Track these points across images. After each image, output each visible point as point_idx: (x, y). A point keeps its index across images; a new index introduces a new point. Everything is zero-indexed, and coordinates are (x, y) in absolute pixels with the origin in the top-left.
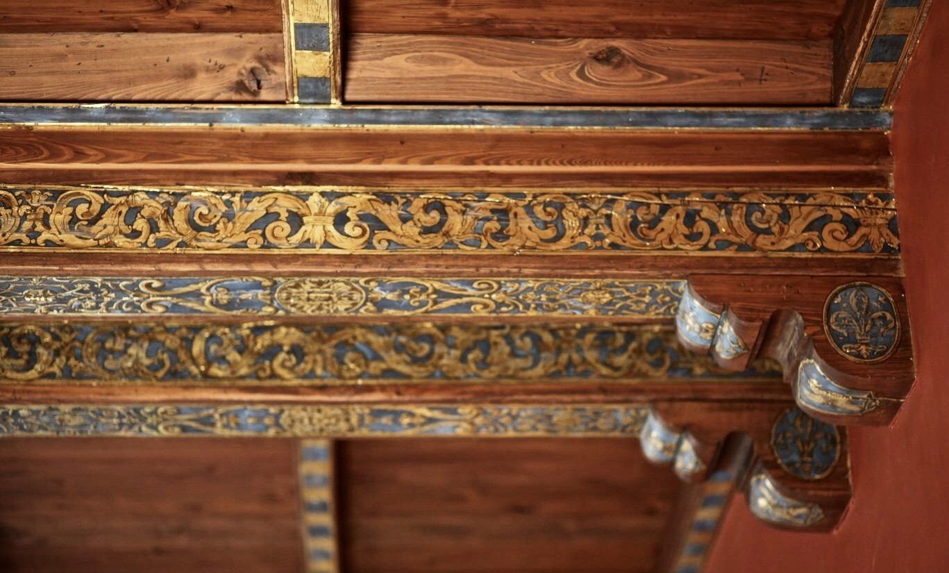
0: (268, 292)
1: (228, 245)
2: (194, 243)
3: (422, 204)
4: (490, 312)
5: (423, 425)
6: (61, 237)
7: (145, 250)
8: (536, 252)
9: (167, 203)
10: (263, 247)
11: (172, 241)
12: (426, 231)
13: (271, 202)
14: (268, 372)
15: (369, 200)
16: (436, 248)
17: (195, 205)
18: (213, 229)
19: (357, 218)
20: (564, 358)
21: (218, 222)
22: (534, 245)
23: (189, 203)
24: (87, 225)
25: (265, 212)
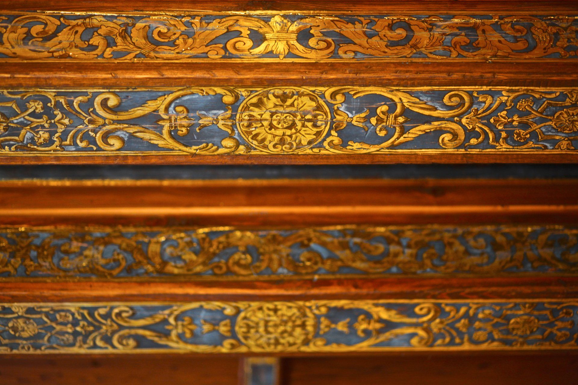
0: (229, 112)
1: (188, 56)
2: (152, 54)
3: (387, 24)
4: (458, 148)
5: (380, 332)
6: (14, 50)
7: (100, 60)
8: (509, 60)
9: (126, 25)
10: (224, 57)
11: (130, 53)
12: (392, 44)
13: (231, 23)
14: (224, 269)
15: (332, 21)
16: (406, 57)
17: (154, 25)
18: (173, 44)
19: (320, 35)
20: (519, 254)
21: (178, 38)
22: (506, 54)
23: (147, 24)
24: (41, 41)
25: (226, 30)
